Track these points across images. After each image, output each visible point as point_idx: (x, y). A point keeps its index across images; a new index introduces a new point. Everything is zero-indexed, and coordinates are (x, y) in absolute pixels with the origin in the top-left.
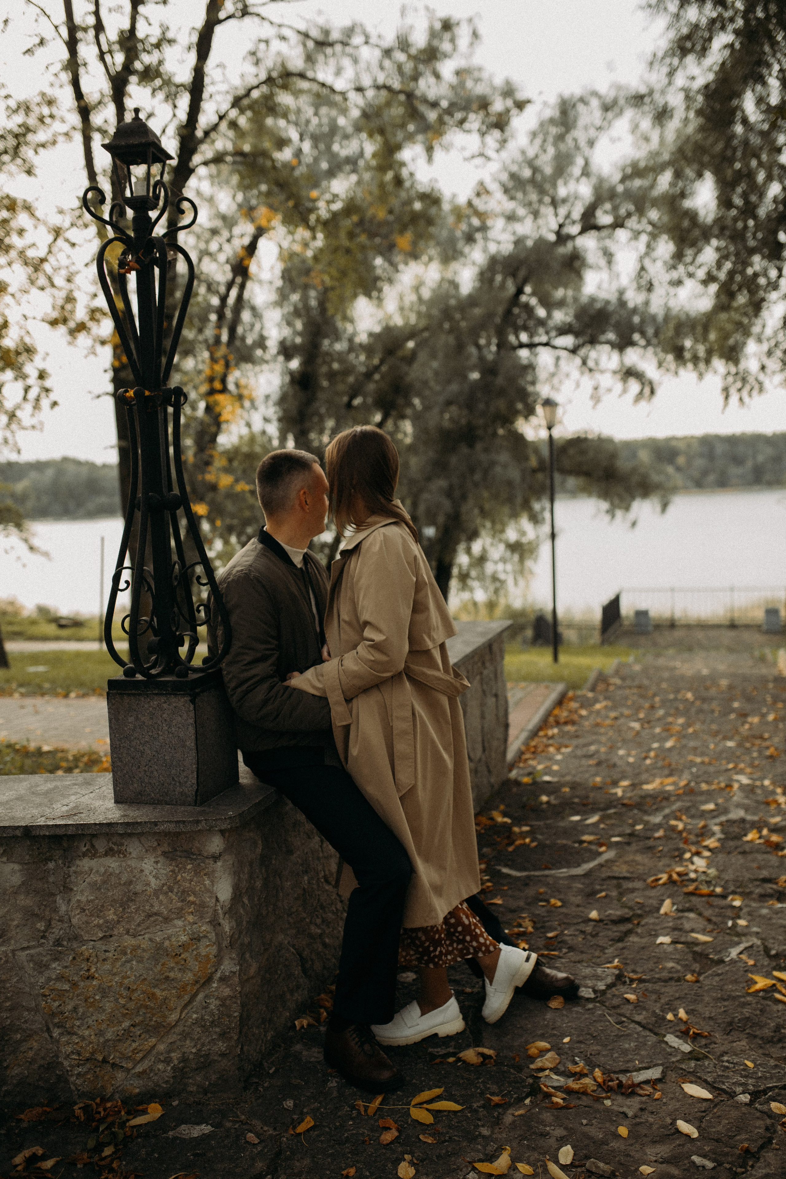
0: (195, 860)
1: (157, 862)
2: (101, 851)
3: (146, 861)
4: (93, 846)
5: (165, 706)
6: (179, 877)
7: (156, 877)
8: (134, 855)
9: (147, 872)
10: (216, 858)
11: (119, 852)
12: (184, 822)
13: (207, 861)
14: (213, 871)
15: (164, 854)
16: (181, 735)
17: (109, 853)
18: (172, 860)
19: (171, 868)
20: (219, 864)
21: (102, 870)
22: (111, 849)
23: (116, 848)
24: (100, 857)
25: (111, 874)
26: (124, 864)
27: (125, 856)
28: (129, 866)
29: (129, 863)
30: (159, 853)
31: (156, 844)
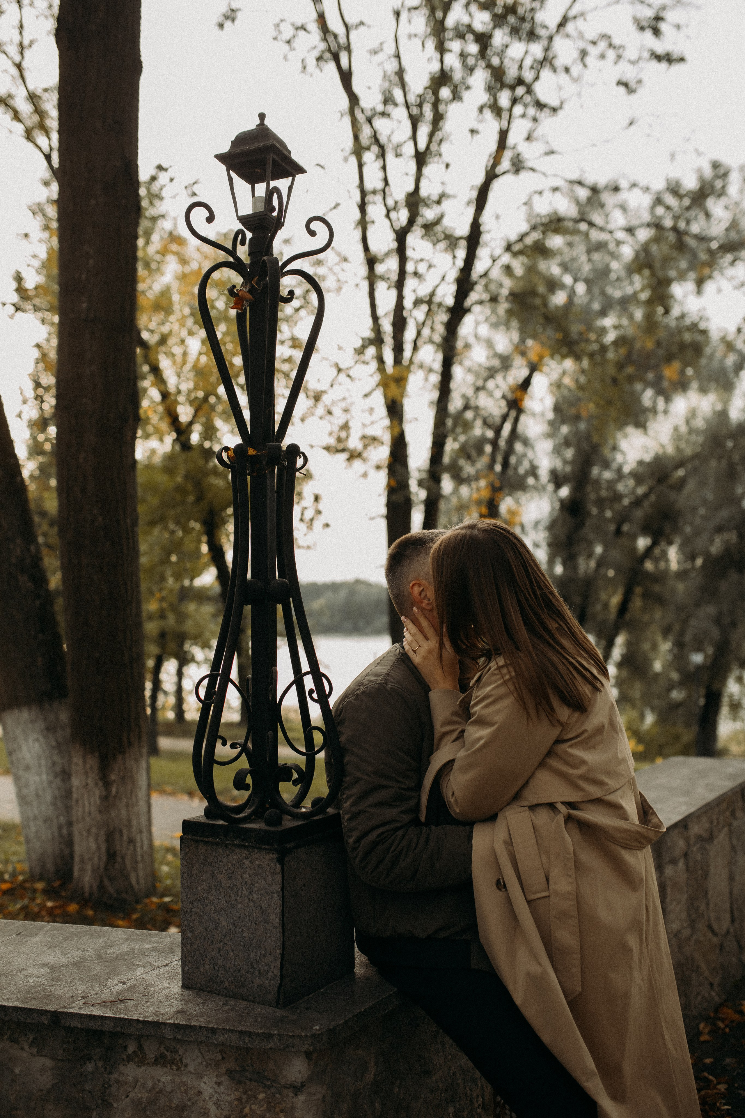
0: (269, 1087)
1: (219, 1084)
2: (151, 1055)
3: (206, 1079)
4: (141, 1047)
5: (247, 862)
6: (247, 1110)
7: (218, 1106)
8: (191, 1068)
9: (206, 1095)
10: (297, 1089)
11: (172, 1062)
12: (250, 1034)
13: (285, 1092)
14: (293, 1108)
15: (229, 1073)
16: (265, 905)
17: (160, 1061)
18: (239, 1082)
19: (238, 1094)
20: (302, 1098)
21: (150, 1084)
22: (163, 1056)
23: (168, 1054)
24: (148, 1064)
25: (160, 1091)
26: (177, 1080)
27: (178, 1069)
28: (184, 1084)
29: (184, 1079)
30: (223, 1070)
31: (219, 1057)
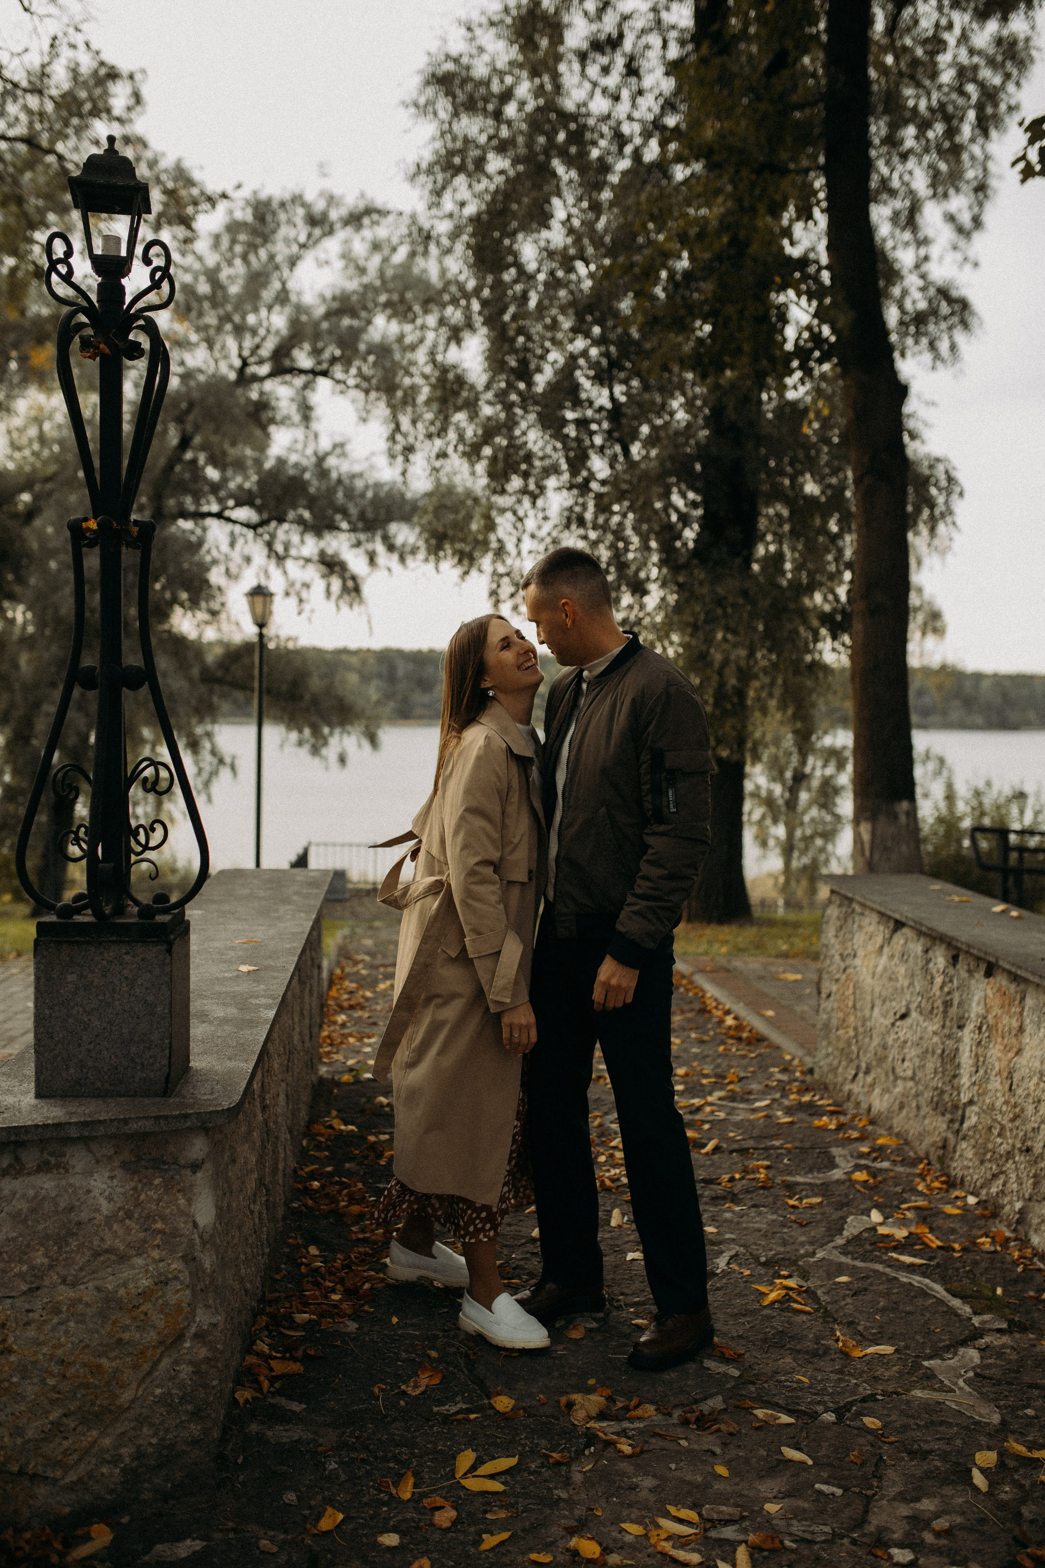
0: (166, 1171)
1: (112, 1178)
2: (31, 1165)
3: (96, 1176)
4: (17, 1159)
5: (127, 958)
6: (143, 1197)
7: (110, 1199)
8: (78, 1169)
9: (96, 1193)
10: (195, 1167)
11: (58, 1166)
13: (183, 1172)
14: (192, 1185)
15: (124, 1165)
16: (150, 998)
17: (44, 1167)
18: (135, 1172)
19: (133, 1184)
20: (199, 1175)
21: (31, 1193)
22: (47, 1163)
23: (53, 1160)
24: (29, 1174)
25: (44, 1198)
26: (64, 1183)
27: (67, 1171)
28: (71, 1185)
29: (71, 1181)
30: (117, 1164)
31: (112, 1151)
